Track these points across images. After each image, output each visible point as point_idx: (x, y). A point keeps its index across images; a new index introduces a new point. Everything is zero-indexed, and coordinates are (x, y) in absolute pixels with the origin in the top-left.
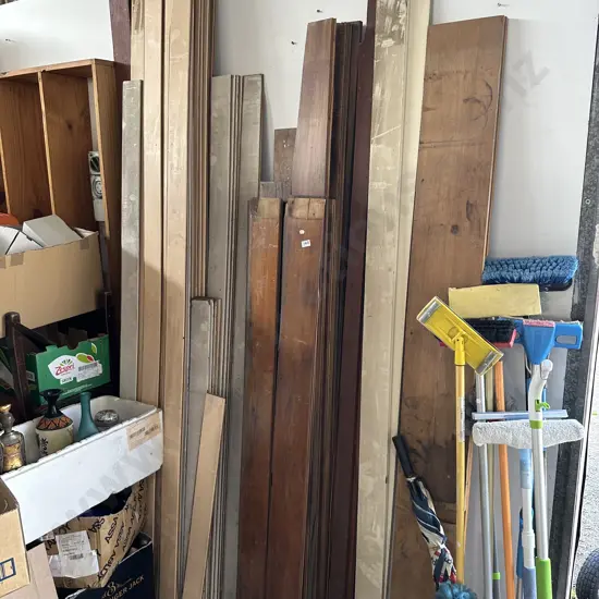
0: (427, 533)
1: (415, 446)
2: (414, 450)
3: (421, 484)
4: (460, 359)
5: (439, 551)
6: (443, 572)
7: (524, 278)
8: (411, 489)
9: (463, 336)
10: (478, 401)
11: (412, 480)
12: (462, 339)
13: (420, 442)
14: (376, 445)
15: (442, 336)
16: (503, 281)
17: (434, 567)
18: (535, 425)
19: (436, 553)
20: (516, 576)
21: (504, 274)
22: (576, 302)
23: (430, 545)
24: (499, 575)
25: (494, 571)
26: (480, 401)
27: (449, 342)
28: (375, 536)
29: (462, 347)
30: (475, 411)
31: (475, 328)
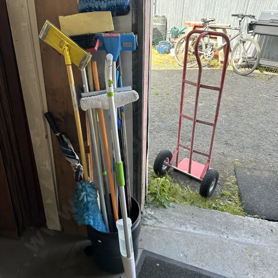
0: (69, 160)
1: (58, 116)
2: (58, 119)
3: (63, 136)
4: (68, 61)
5: (77, 167)
6: (79, 177)
7: (102, 7)
8: (59, 139)
9: (67, 46)
10: (84, 86)
11: (58, 134)
12: (66, 48)
13: (60, 114)
14: (37, 120)
15: (56, 47)
16: (90, 10)
17: (75, 175)
18: (110, 95)
19: (75, 169)
20: (113, 172)
21: (90, 4)
22: (134, 22)
23: (72, 165)
24: (106, 173)
25: (103, 171)
26: (86, 86)
27: (60, 50)
28: (46, 166)
29: (68, 53)
30: (83, 92)
31: (75, 41)
